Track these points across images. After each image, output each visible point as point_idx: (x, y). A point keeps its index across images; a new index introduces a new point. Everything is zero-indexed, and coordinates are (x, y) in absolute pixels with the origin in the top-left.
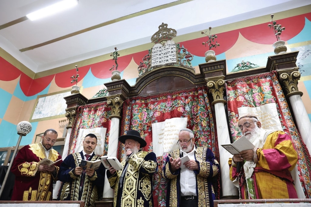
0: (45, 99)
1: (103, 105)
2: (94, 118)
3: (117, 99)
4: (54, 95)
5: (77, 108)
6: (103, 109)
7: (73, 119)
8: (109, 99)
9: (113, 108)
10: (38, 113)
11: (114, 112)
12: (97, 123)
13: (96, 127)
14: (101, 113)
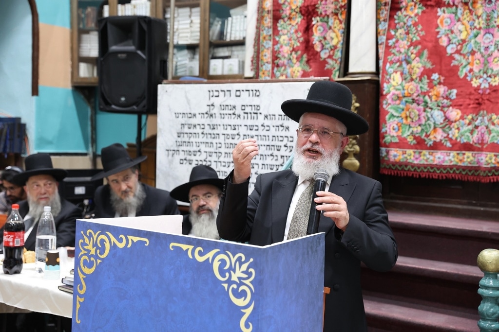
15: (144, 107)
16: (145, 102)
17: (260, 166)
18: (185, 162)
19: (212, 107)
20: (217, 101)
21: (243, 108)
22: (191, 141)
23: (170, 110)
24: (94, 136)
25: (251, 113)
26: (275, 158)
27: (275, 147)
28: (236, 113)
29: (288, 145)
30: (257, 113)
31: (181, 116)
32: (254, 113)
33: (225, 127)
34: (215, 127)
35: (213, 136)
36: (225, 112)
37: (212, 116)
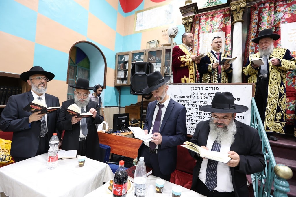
0: (142, 14)
1: (220, 12)
2: (212, 24)
3: (244, 4)
4: (150, 10)
5: (194, 16)
6: (222, 16)
7: (190, 26)
8: (233, 5)
9: (236, 14)
10: (139, 26)
11: (238, 17)
12: (216, 29)
13: (217, 31)
14: (220, 19)
19: (193, 94)
20: (196, 92)
21: (210, 94)
23: (172, 94)
24: (120, 101)
28: (206, 97)
31: (177, 97)
33: (200, 102)
34: (195, 102)
35: (193, 106)
36: (200, 96)
37: (193, 97)
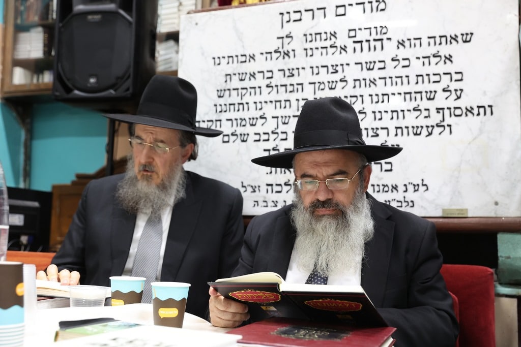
15: (128, 89)
16: (129, 83)
17: (392, 131)
18: (232, 138)
19: (287, 40)
20: (297, 29)
21: (352, 33)
22: (244, 101)
23: (203, 54)
24: (28, 168)
25: (368, 41)
26: (425, 113)
27: (424, 94)
28: (338, 44)
29: (452, 88)
30: (381, 40)
32: (375, 40)
33: (316, 71)
34: (295, 72)
35: (290, 88)
36: (313, 45)
37: (287, 54)
